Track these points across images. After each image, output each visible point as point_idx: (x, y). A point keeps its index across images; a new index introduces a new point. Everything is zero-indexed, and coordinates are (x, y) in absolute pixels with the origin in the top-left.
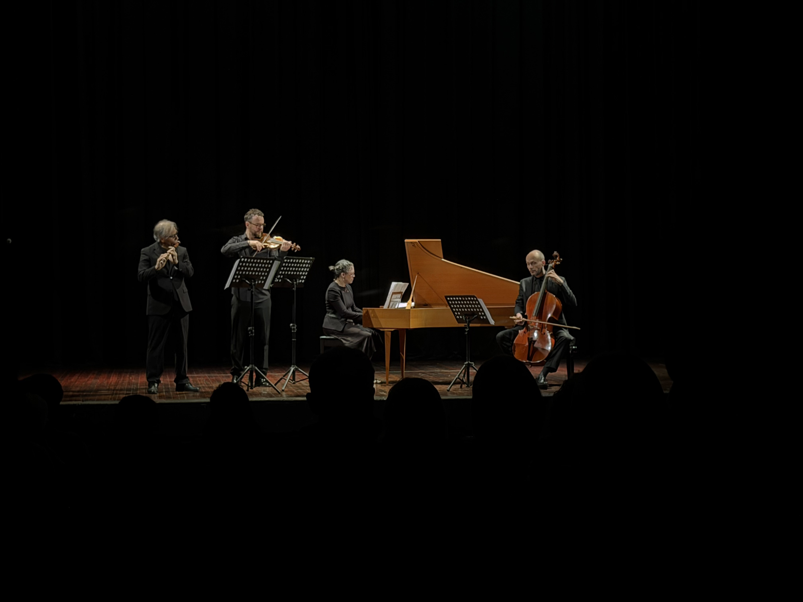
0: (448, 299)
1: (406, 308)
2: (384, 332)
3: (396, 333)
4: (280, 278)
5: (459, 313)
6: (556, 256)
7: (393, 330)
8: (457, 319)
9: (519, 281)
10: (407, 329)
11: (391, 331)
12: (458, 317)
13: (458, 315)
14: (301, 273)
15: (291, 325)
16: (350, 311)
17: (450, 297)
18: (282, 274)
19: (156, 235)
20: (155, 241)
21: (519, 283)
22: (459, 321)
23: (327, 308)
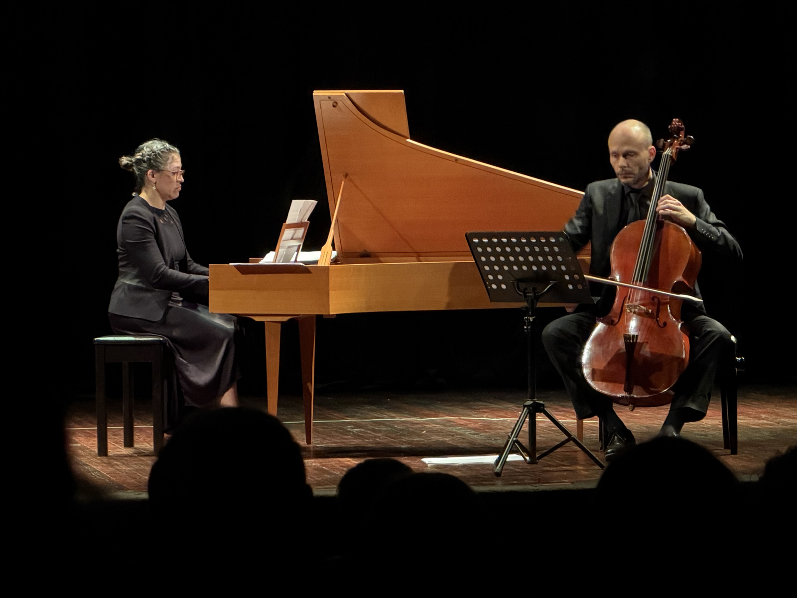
0: (476, 241)
1: (319, 265)
2: (262, 324)
5: (500, 277)
6: (679, 131)
7: (285, 319)
8: (489, 291)
10: (319, 318)
11: (282, 323)
12: (494, 287)
13: (495, 281)
17: (480, 236)
23: (121, 264)
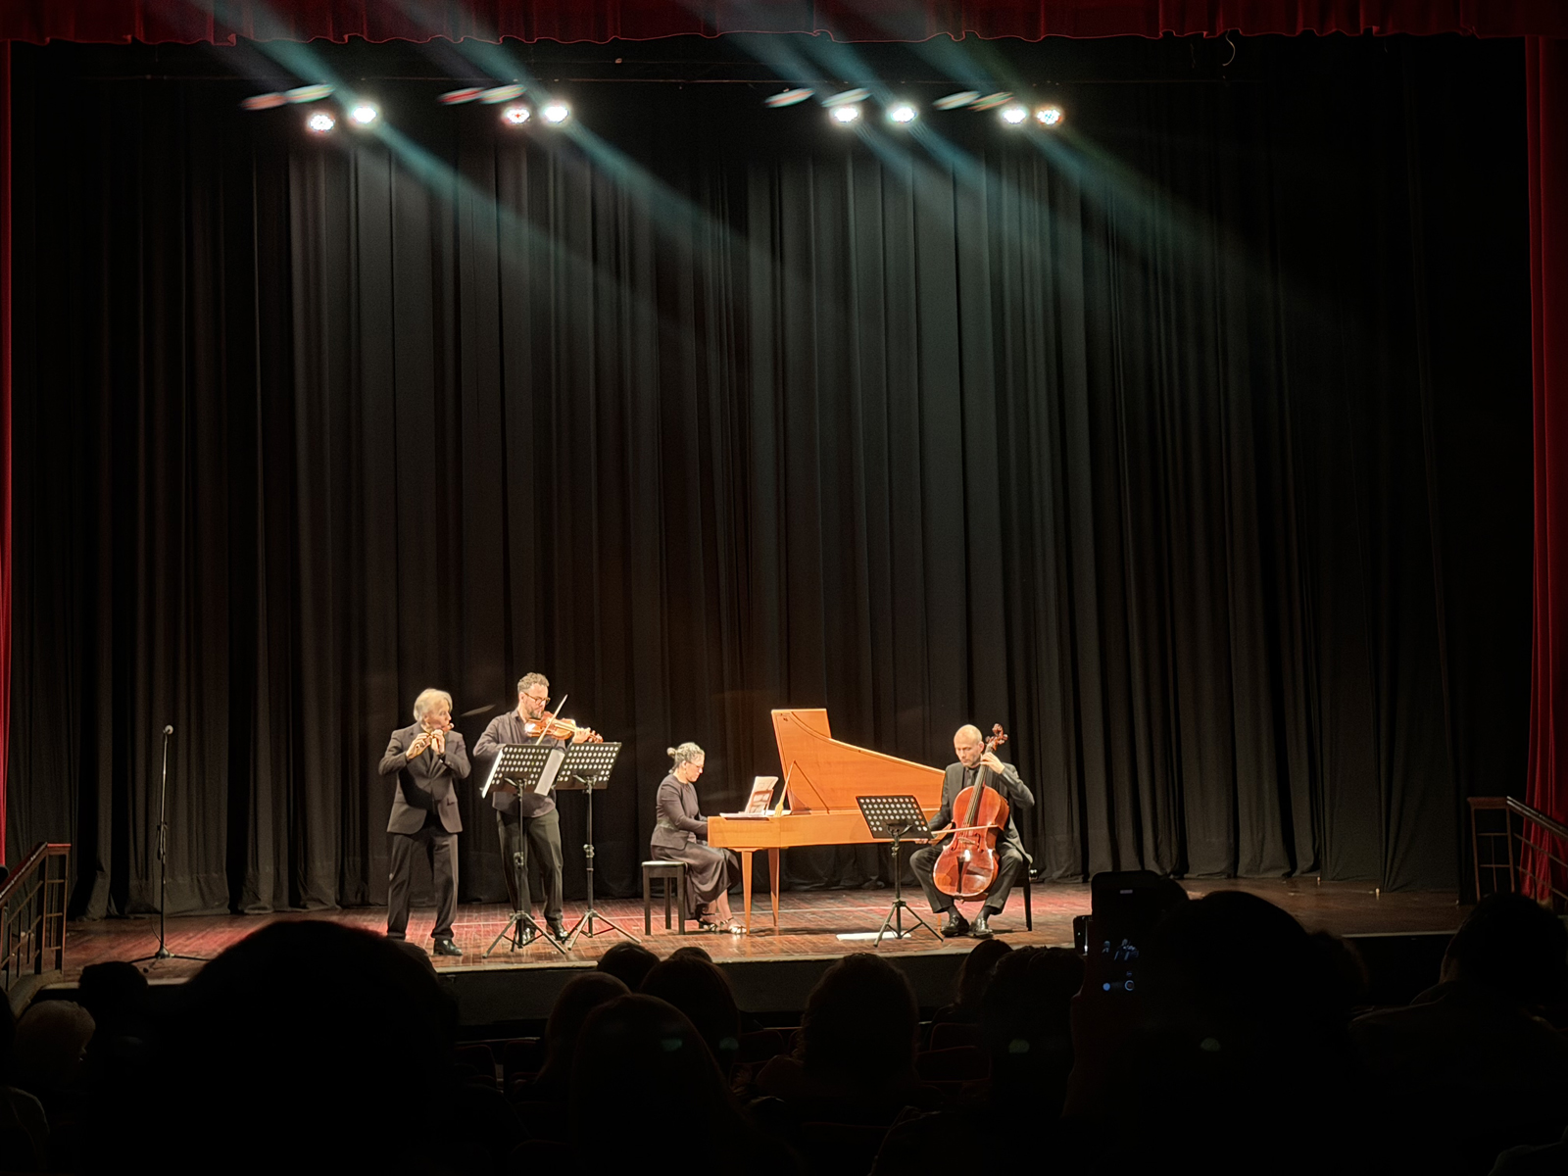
0: (862, 801)
2: (740, 853)
3: (761, 857)
4: (566, 775)
5: (878, 823)
6: (998, 732)
7: (755, 850)
8: (872, 832)
9: (944, 769)
11: (753, 853)
12: (875, 829)
13: (875, 825)
14: (600, 767)
15: (586, 846)
16: (693, 821)
17: (864, 798)
18: (568, 769)
19: (418, 709)
20: (415, 722)
21: (944, 772)
22: (875, 835)
23: (658, 815)
